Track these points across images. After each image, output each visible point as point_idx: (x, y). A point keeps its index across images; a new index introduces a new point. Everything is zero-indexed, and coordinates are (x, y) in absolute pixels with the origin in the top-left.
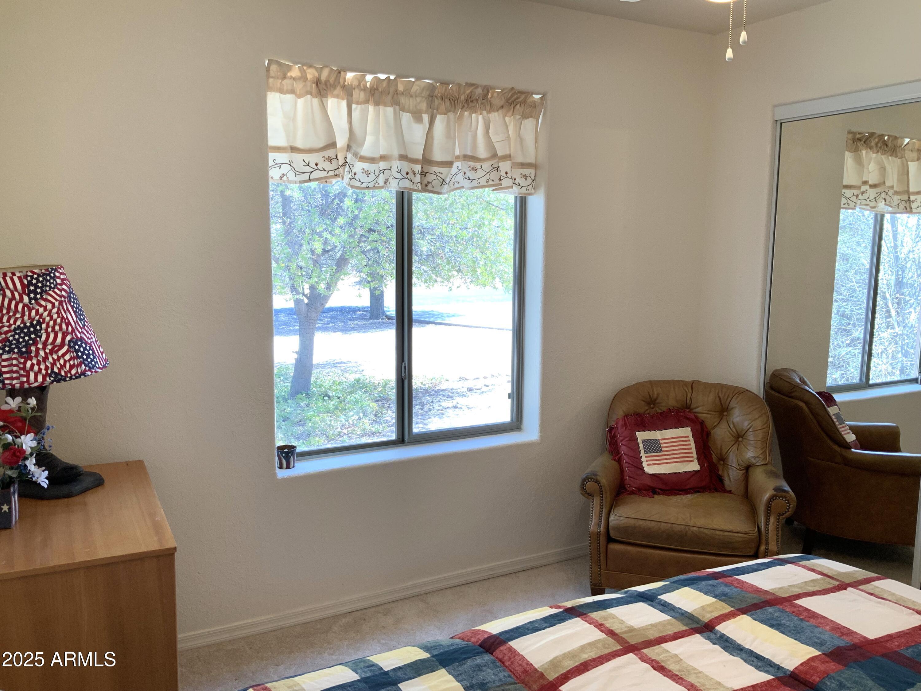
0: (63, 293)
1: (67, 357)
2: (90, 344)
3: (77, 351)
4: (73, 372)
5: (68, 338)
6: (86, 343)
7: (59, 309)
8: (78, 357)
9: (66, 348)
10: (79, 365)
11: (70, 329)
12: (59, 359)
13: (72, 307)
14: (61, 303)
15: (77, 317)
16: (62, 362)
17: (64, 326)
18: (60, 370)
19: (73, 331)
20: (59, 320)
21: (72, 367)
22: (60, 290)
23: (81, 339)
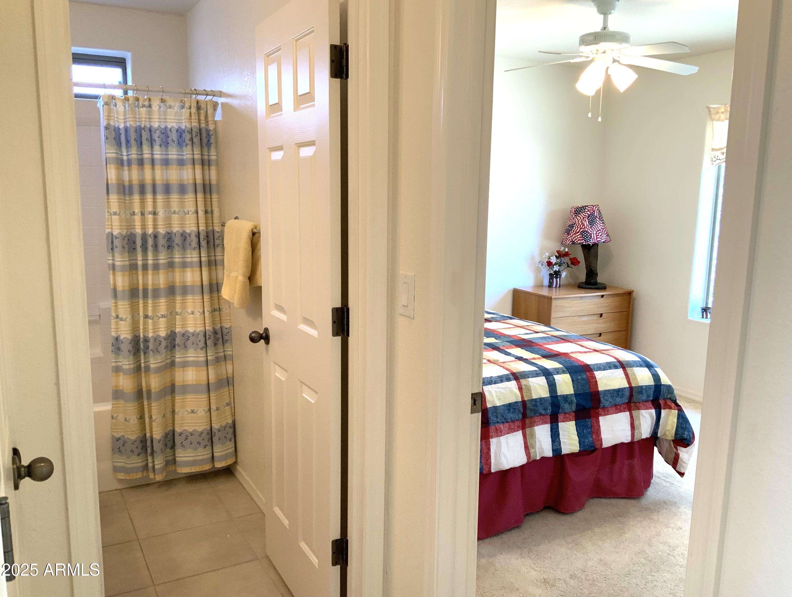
0: (587, 215)
1: (579, 237)
2: (591, 234)
3: (583, 235)
4: (579, 242)
5: (582, 230)
6: (589, 233)
7: (582, 220)
8: (583, 237)
9: (579, 233)
10: (582, 240)
11: (584, 227)
12: (576, 236)
13: (588, 220)
14: (584, 218)
15: (589, 223)
16: (576, 238)
17: (582, 226)
18: (575, 240)
19: (585, 228)
20: (580, 224)
21: (579, 240)
22: (585, 214)
23: (587, 231)
